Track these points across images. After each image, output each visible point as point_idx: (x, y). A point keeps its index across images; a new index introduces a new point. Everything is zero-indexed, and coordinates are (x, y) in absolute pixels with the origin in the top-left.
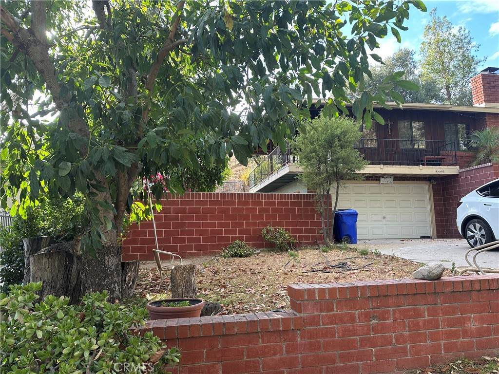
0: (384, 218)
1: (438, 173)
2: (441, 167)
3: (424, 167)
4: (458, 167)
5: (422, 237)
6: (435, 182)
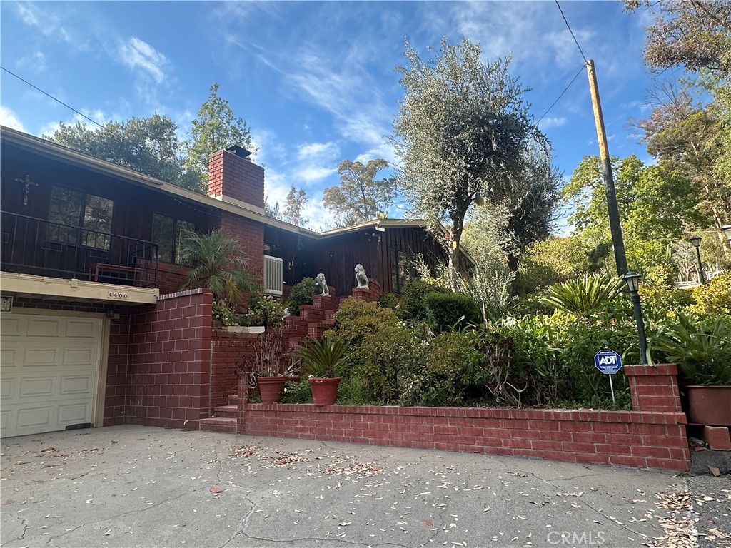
1: (113, 298)
2: (121, 286)
3: (81, 282)
4: (157, 291)
5: (69, 428)
6: (118, 315)
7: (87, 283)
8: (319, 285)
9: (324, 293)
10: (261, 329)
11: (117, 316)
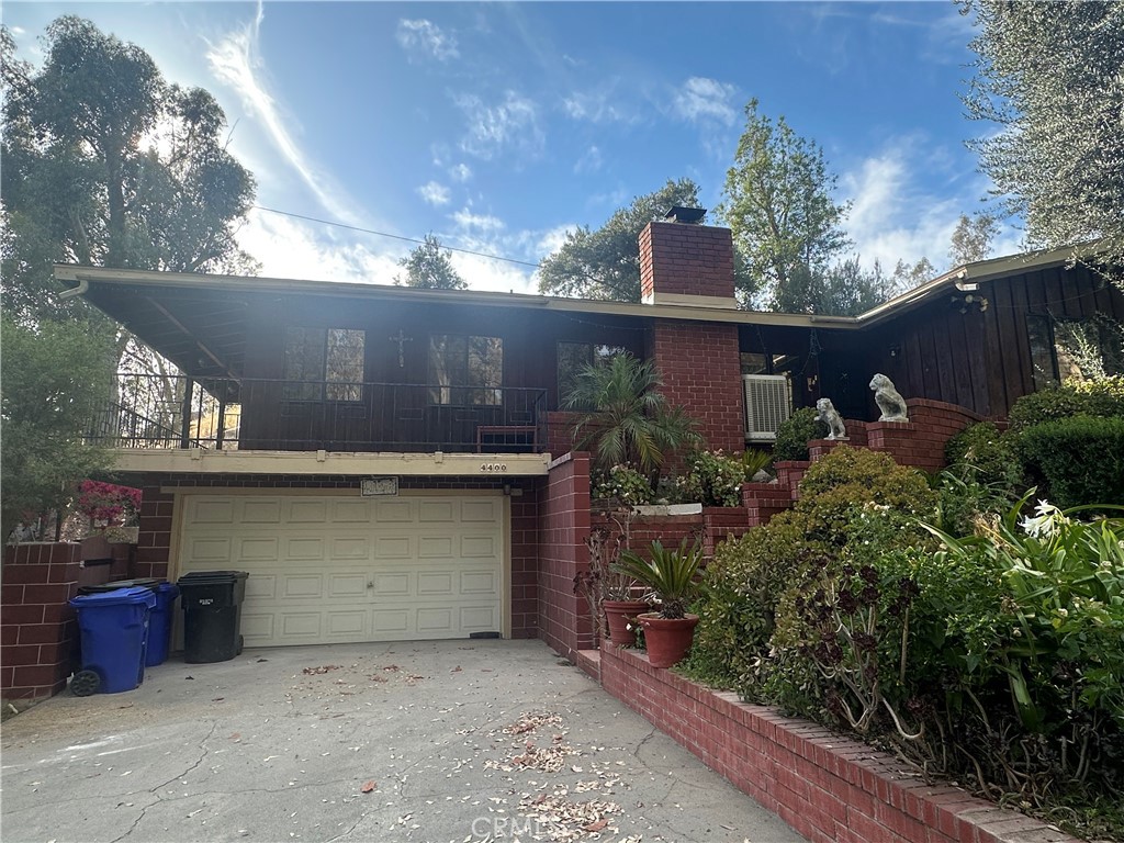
0: (370, 586)
1: (487, 472)
2: (498, 456)
3: (447, 455)
4: (547, 456)
5: (475, 636)
6: (520, 490)
7: (453, 455)
8: (821, 421)
9: (831, 434)
10: (696, 508)
11: (518, 492)
